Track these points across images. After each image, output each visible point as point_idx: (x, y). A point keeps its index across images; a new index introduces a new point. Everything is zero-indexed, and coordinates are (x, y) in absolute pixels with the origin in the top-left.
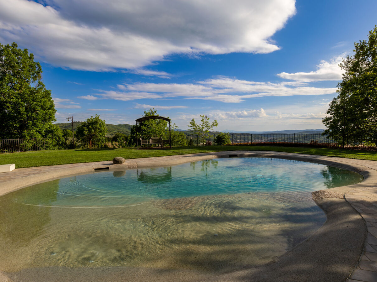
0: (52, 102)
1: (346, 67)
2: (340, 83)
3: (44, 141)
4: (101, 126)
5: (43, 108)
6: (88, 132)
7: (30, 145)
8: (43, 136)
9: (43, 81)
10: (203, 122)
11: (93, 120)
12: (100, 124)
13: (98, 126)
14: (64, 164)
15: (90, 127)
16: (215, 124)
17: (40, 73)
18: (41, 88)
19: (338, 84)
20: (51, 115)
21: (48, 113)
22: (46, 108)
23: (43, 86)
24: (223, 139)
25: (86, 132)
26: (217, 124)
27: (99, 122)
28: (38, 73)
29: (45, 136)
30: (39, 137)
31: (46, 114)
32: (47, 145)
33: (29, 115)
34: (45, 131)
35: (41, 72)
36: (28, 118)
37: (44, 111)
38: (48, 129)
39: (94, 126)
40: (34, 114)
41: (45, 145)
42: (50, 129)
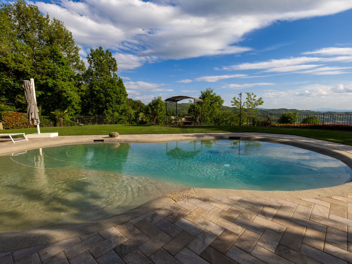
3: (120, 118)
7: (110, 121)
8: (120, 114)
12: (161, 104)
13: (159, 106)
16: (260, 102)
24: (289, 119)
25: (150, 111)
29: (121, 114)
30: (116, 114)
32: (122, 121)
33: (107, 99)
36: (106, 101)
37: (117, 95)
39: (156, 106)
40: (110, 98)
41: (120, 121)
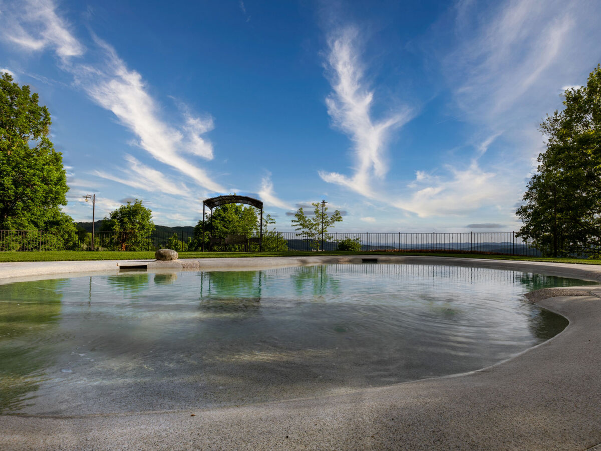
0: (63, 173)
1: (552, 129)
2: (542, 154)
3: (41, 239)
4: (143, 219)
5: (45, 180)
6: (120, 229)
8: (41, 230)
9: (51, 137)
10: (317, 215)
11: (130, 208)
12: (142, 215)
13: (138, 218)
14: (66, 260)
15: (126, 220)
16: (337, 217)
17: (48, 125)
18: (45, 149)
19: (540, 156)
20: (58, 194)
21: (54, 189)
22: (51, 181)
23: (50, 145)
25: (117, 229)
26: (340, 217)
27: (141, 212)
28: (44, 124)
29: (44, 231)
31: (51, 191)
33: (18, 192)
34: (45, 223)
35: (49, 123)
36: (17, 196)
37: (48, 186)
38: (51, 219)
39: (132, 217)
40: (28, 191)
42: (55, 220)
